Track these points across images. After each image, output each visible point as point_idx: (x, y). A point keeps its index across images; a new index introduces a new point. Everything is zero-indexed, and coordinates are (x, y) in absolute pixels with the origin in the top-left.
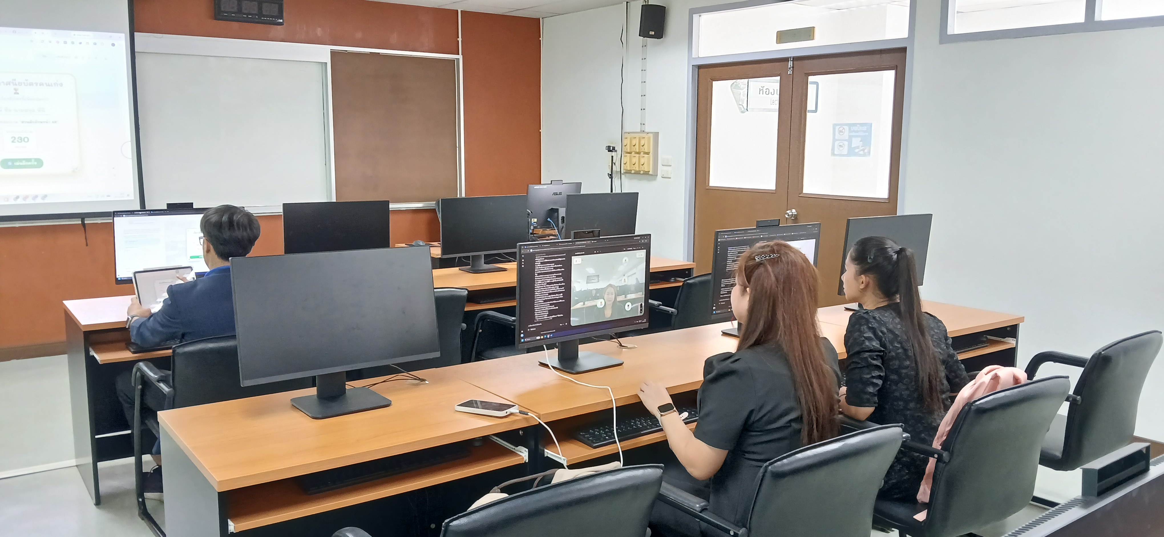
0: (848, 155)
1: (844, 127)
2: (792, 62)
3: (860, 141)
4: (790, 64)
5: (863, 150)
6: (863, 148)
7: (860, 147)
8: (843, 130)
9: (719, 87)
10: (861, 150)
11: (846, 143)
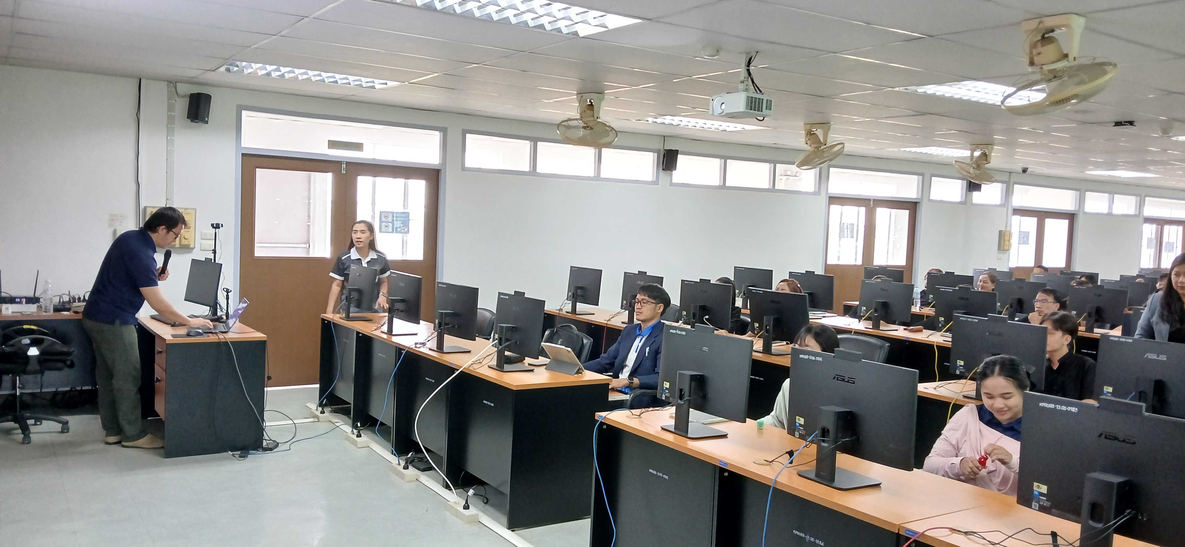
0: (393, 232)
1: (389, 213)
2: (345, 165)
3: (401, 224)
4: (344, 166)
5: (404, 229)
6: (404, 228)
7: (401, 227)
8: (388, 216)
9: (261, 174)
10: (402, 229)
11: (390, 224)
